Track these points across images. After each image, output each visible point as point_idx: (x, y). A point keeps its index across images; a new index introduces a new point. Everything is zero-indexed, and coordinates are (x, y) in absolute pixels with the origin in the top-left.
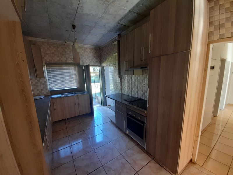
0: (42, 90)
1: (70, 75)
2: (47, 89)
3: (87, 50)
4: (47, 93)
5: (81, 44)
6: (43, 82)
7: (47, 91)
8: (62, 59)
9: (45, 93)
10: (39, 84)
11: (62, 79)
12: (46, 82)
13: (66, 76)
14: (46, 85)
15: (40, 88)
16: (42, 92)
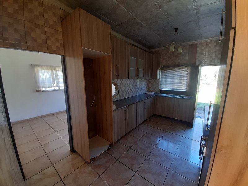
0: (156, 88)
1: (181, 77)
2: (158, 88)
3: (210, 45)
4: (158, 91)
5: (202, 39)
6: (157, 82)
7: (159, 90)
8: (175, 61)
9: (157, 91)
10: (154, 84)
11: (172, 80)
12: (159, 82)
13: (176, 78)
14: (159, 85)
15: (154, 86)
16: (156, 89)
